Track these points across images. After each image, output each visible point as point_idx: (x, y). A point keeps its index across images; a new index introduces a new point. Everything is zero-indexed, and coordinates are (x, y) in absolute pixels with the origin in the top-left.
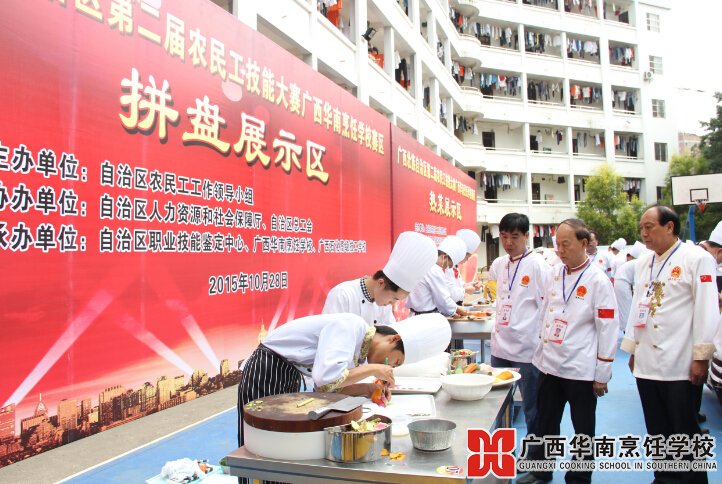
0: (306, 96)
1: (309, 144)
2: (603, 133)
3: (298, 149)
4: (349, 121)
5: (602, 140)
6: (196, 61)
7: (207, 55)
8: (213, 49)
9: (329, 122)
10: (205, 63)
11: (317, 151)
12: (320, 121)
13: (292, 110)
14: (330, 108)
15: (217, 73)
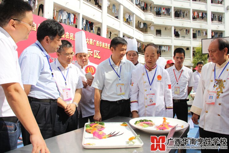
0: (94, 41)
1: (95, 51)
2: (207, 31)
3: (92, 52)
4: (107, 45)
5: (206, 34)
6: (67, 38)
7: (69, 36)
8: (71, 35)
9: (101, 46)
10: (69, 38)
11: (97, 52)
12: (98, 46)
13: (90, 44)
14: (101, 43)
15: (72, 39)
